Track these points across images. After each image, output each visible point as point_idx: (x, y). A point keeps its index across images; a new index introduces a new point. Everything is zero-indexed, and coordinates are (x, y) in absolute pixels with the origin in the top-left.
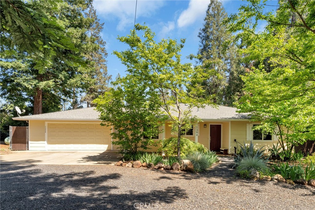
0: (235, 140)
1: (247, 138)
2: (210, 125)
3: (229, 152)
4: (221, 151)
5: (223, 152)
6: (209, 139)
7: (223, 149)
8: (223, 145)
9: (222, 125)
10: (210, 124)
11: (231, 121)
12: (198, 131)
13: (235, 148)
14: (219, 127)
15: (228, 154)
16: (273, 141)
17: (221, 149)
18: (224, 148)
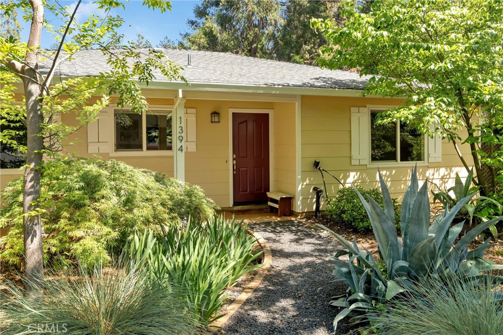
0: (316, 164)
1: (353, 157)
2: (234, 114)
3: (299, 206)
4: (270, 203)
5: (277, 206)
6: (231, 162)
7: (278, 198)
8: (276, 181)
9: (271, 113)
10: (231, 111)
11: (302, 96)
12: (193, 136)
13: (318, 192)
14: (262, 121)
15: (292, 213)
16: (427, 164)
17: (269, 195)
18: (279, 191)
